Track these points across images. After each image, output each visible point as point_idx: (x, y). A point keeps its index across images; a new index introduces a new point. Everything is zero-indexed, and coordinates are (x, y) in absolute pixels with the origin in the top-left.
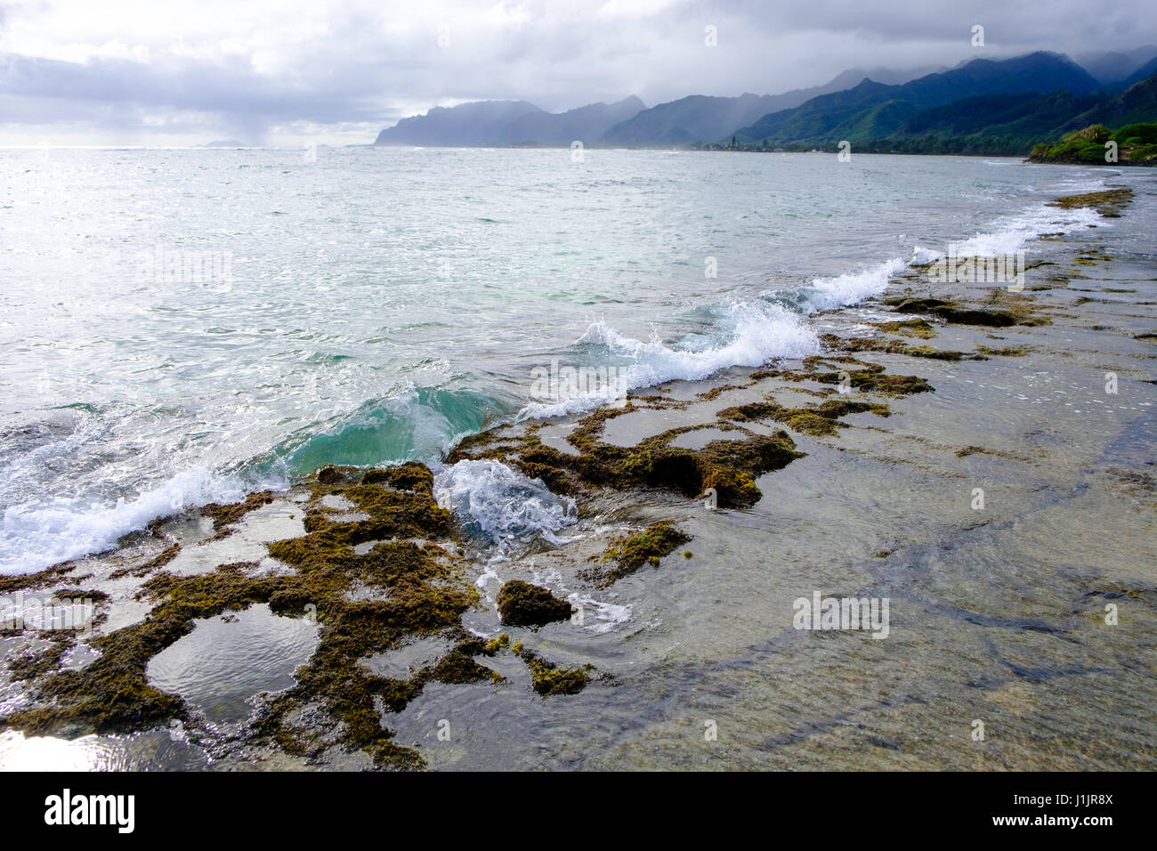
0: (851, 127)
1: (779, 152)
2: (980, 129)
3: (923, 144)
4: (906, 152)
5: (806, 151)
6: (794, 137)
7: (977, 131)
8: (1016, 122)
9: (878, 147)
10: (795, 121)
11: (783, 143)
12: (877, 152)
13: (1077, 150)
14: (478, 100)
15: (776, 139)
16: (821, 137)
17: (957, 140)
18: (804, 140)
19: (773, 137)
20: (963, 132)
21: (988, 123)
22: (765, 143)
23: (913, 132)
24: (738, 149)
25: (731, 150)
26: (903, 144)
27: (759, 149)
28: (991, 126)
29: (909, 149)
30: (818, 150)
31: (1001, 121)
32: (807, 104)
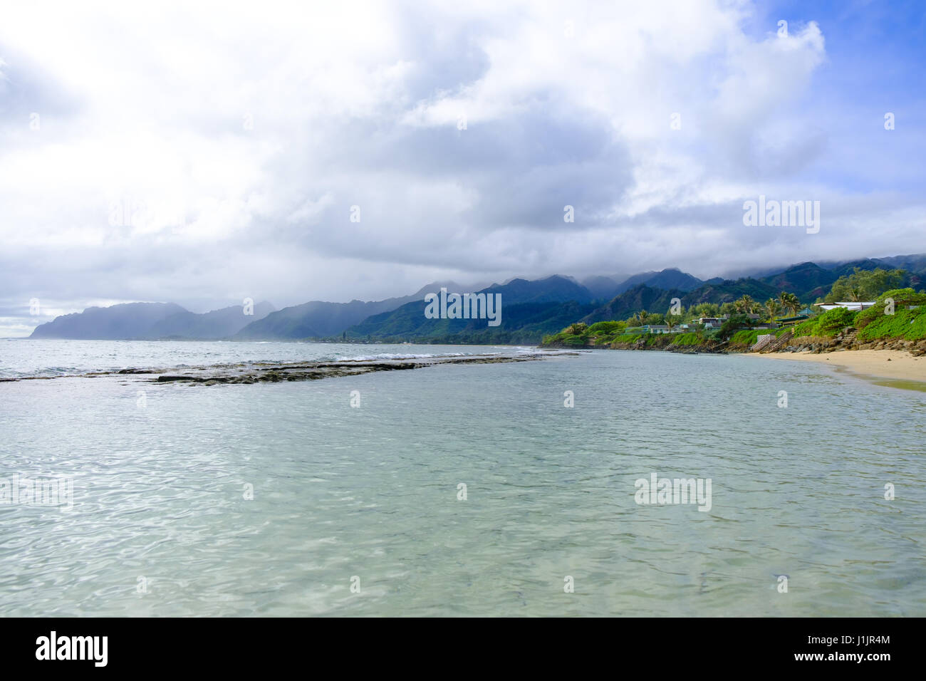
0: (433, 325)
1: (379, 343)
2: (522, 327)
3: (483, 337)
4: (472, 343)
5: (399, 343)
6: (391, 333)
7: (520, 329)
8: (545, 322)
9: (452, 340)
10: (392, 321)
11: (384, 337)
12: (451, 344)
13: (563, 339)
14: (131, 302)
15: (378, 334)
16: (411, 333)
17: (506, 335)
18: (399, 335)
19: (375, 333)
20: (511, 328)
21: (527, 323)
22: (369, 337)
23: (477, 329)
24: (348, 342)
25: (343, 343)
26: (469, 337)
27: (364, 342)
28: (529, 325)
29: (473, 340)
30: (408, 342)
31: (535, 321)
32: (400, 309)
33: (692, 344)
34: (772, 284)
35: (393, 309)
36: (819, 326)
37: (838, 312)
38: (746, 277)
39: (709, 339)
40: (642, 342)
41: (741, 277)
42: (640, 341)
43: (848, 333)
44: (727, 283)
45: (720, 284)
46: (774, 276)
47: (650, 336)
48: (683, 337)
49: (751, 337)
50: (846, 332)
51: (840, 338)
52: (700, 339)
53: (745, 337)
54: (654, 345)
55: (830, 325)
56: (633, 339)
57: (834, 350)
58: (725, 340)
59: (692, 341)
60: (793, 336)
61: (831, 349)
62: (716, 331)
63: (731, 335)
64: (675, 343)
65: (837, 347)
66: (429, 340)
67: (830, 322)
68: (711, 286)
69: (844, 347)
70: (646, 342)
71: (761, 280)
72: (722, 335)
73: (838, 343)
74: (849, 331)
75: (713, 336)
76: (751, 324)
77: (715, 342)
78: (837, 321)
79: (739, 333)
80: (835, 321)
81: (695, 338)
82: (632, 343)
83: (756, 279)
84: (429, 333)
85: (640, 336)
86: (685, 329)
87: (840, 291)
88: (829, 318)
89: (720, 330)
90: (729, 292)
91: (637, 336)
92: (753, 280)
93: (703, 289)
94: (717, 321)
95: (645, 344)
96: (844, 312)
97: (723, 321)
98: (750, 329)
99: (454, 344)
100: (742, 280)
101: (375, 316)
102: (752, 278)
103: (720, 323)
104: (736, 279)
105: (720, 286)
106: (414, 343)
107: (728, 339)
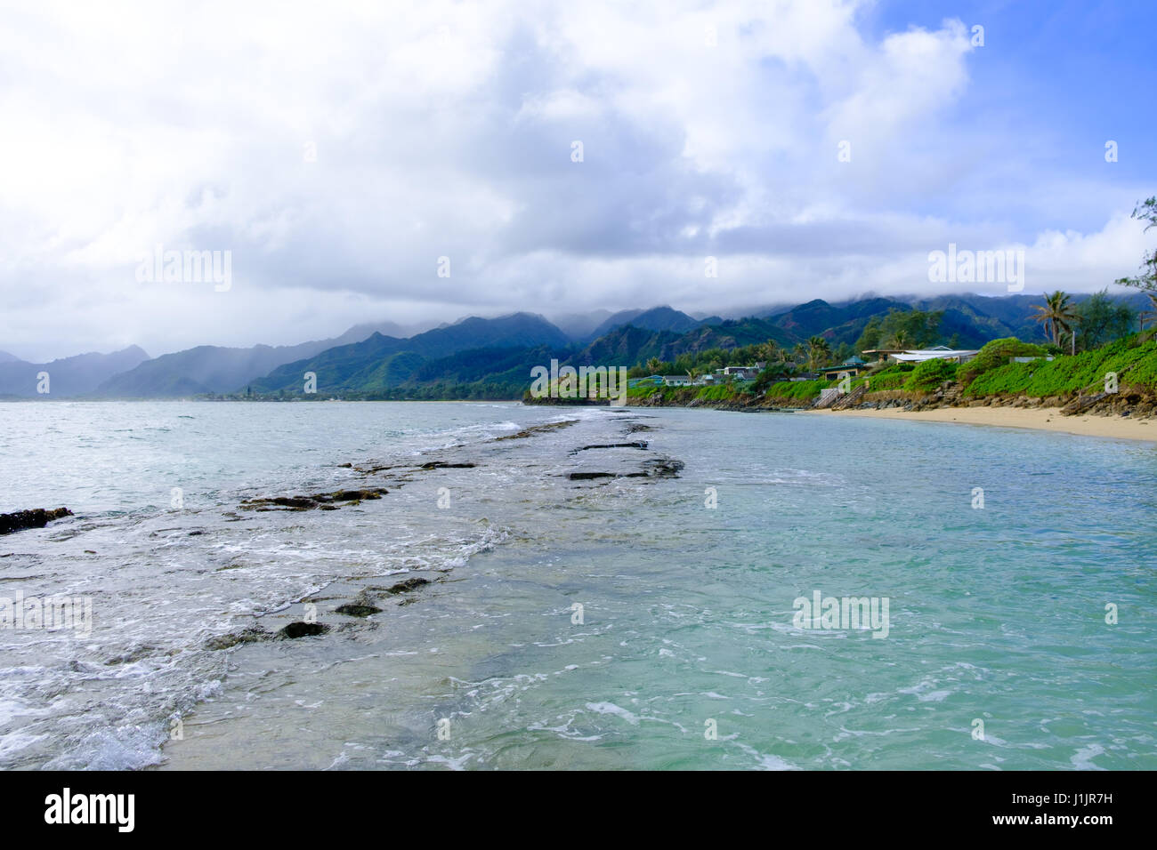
0: (366, 377)
1: (297, 401)
2: (481, 378)
3: (433, 391)
5: (324, 400)
7: (477, 380)
9: (393, 395)
12: (392, 400)
15: (293, 389)
16: (337, 387)
17: (463, 388)
18: (321, 389)
19: (289, 387)
20: (467, 379)
21: (487, 372)
22: (282, 393)
23: (424, 381)
24: (255, 399)
25: (248, 400)
26: (415, 391)
27: (276, 399)
28: (490, 375)
29: (421, 395)
30: (336, 398)
31: (497, 370)
32: (322, 355)
33: (722, 398)
34: (777, 325)
35: (313, 356)
36: (913, 378)
37: (935, 364)
38: (748, 316)
39: (742, 392)
40: (659, 397)
41: (744, 316)
42: (656, 396)
43: (949, 388)
44: (728, 323)
45: (720, 324)
46: (782, 315)
47: (668, 389)
48: (709, 390)
49: (792, 390)
50: (946, 386)
51: (940, 394)
52: (731, 392)
53: (784, 390)
54: (674, 399)
55: (926, 379)
56: (647, 392)
57: (936, 407)
58: (761, 393)
59: (721, 394)
60: (867, 390)
61: (932, 406)
62: (751, 383)
63: (766, 387)
64: (700, 397)
65: (939, 403)
66: (365, 395)
67: (927, 376)
68: (710, 327)
69: (946, 403)
70: (663, 396)
71: (766, 320)
72: (756, 388)
73: (940, 399)
74: (950, 386)
75: (746, 389)
76: (787, 374)
77: (749, 396)
78: (934, 374)
79: (777, 385)
80: (931, 374)
81: (725, 391)
82: (645, 398)
83: (760, 318)
84: (360, 386)
85: (655, 389)
86: (708, 380)
87: (874, 335)
88: (924, 371)
89: (754, 382)
90: (730, 334)
91: (651, 390)
92: (757, 320)
93: (700, 331)
94: (747, 371)
95: (662, 399)
96: (941, 364)
97: (756, 371)
98: (789, 381)
99: (396, 399)
100: (745, 320)
101: (288, 365)
102: (755, 317)
103: (751, 373)
104: (737, 318)
105: (720, 328)
106: (344, 399)
107: (764, 392)
